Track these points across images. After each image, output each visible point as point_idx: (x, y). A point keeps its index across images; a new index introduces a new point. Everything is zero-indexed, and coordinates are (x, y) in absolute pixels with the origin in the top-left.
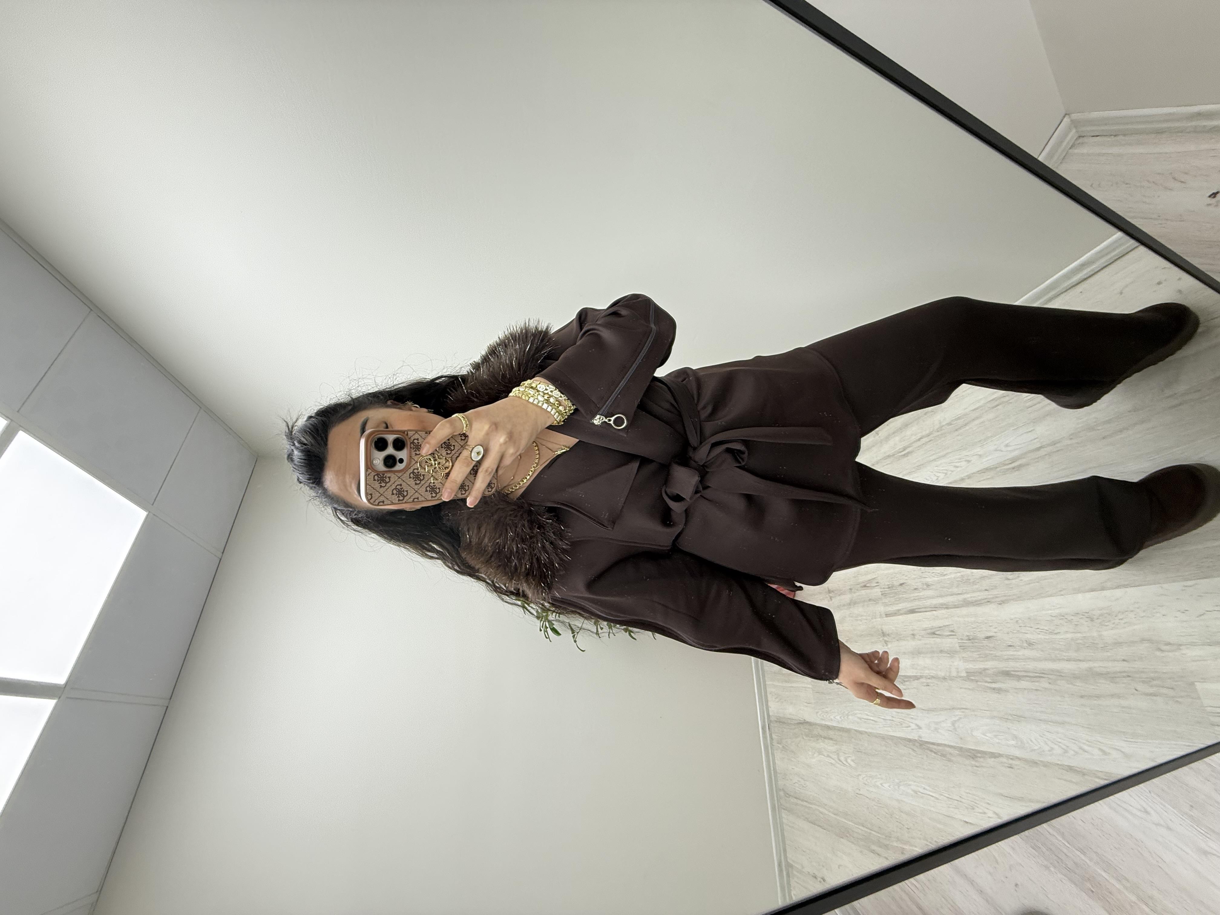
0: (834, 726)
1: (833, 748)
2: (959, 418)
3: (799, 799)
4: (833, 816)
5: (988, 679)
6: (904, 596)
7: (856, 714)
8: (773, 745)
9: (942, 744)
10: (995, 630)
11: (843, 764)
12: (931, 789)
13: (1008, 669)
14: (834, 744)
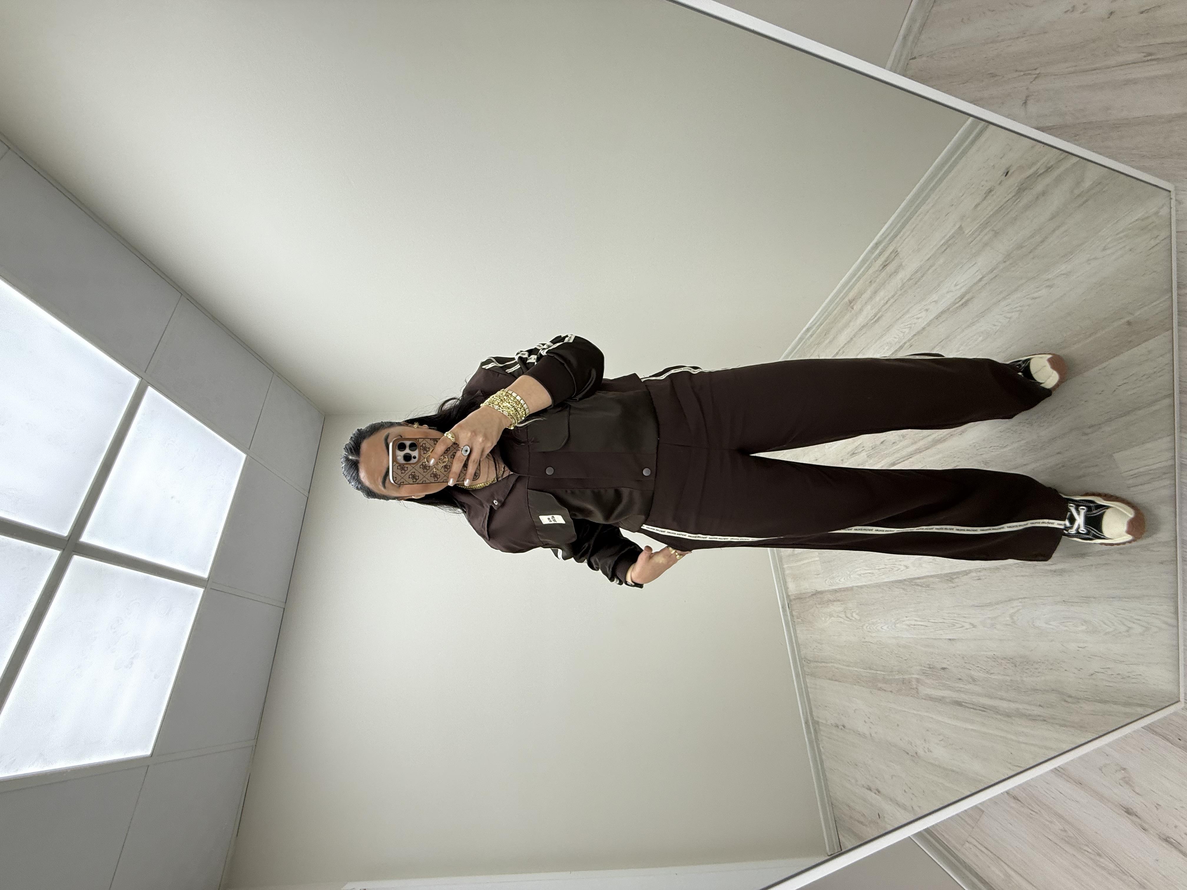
0: (840, 589)
1: (841, 609)
2: (916, 272)
3: (818, 662)
4: (848, 668)
6: (886, 452)
8: (794, 622)
9: (925, 576)
10: (959, 460)
14: (842, 604)
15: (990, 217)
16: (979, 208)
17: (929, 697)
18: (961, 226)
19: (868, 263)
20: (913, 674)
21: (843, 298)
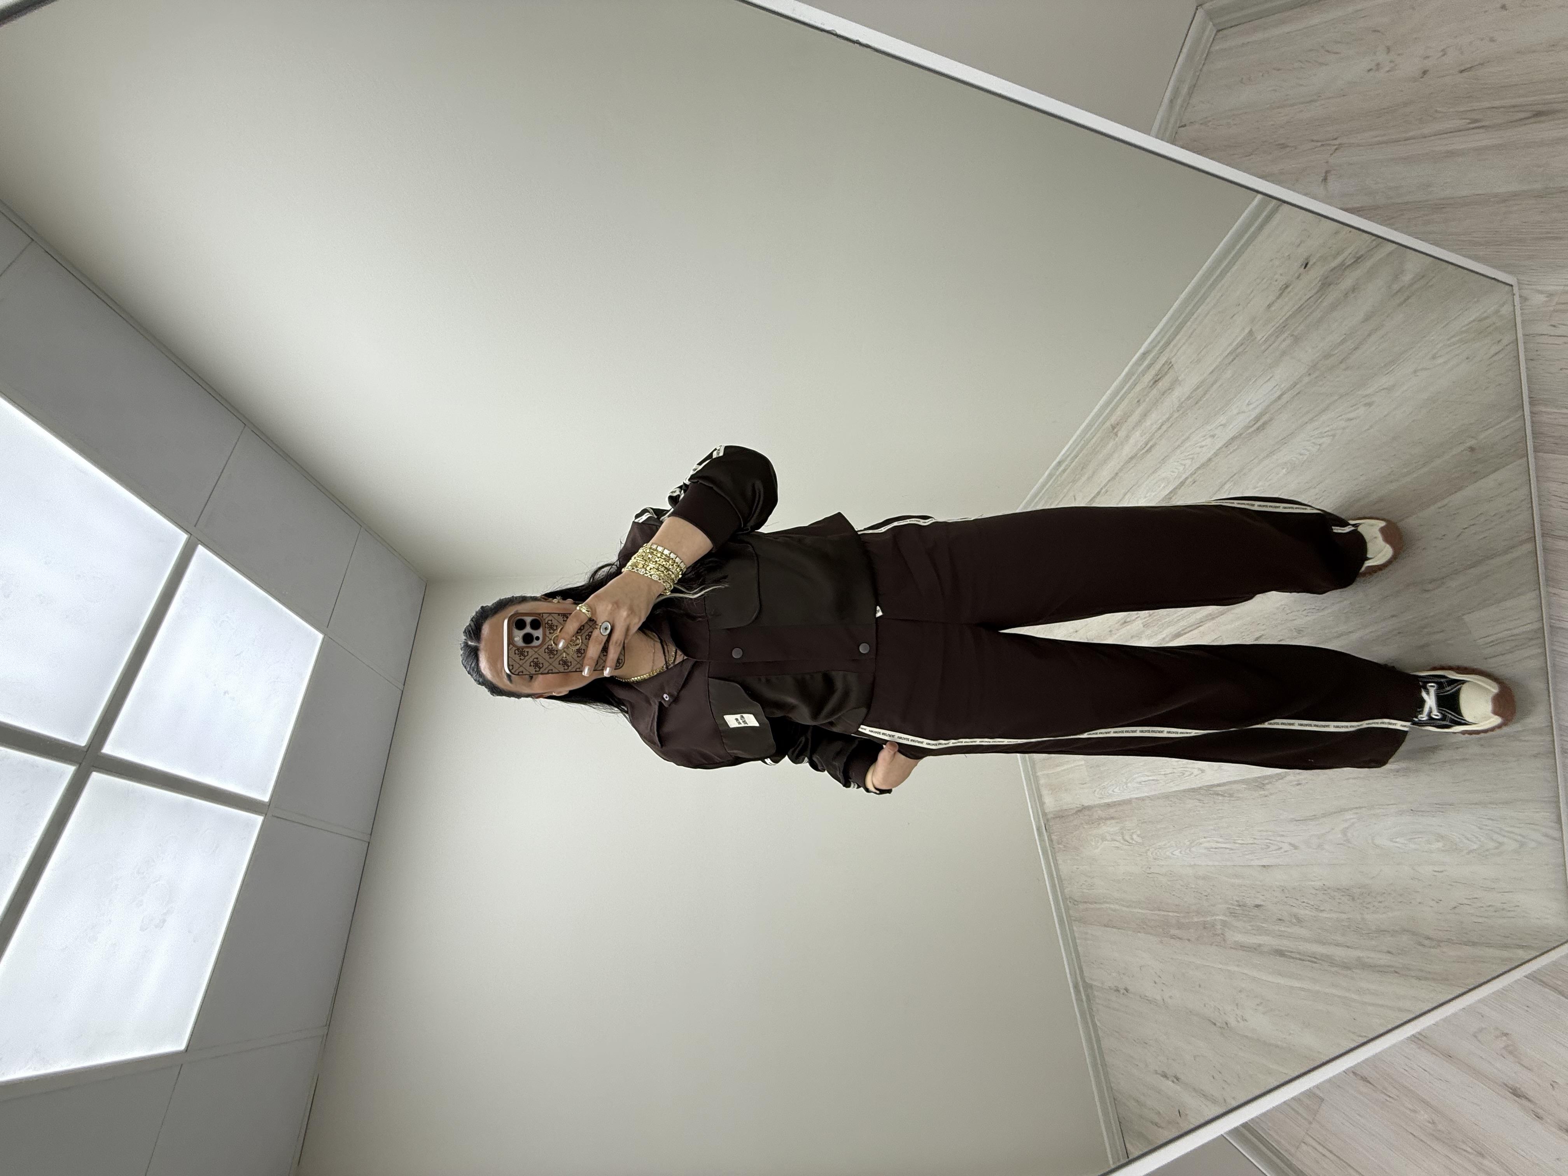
0: (1115, 802)
1: (1116, 829)
2: (1198, 388)
3: (1088, 902)
7: (1134, 779)
8: (1054, 848)
11: (1130, 843)
12: (1223, 841)
14: (1117, 823)
15: (1287, 319)
16: (1273, 308)
17: (1241, 946)
18: (1251, 330)
19: (1134, 378)
20: (1218, 915)
21: (1104, 423)
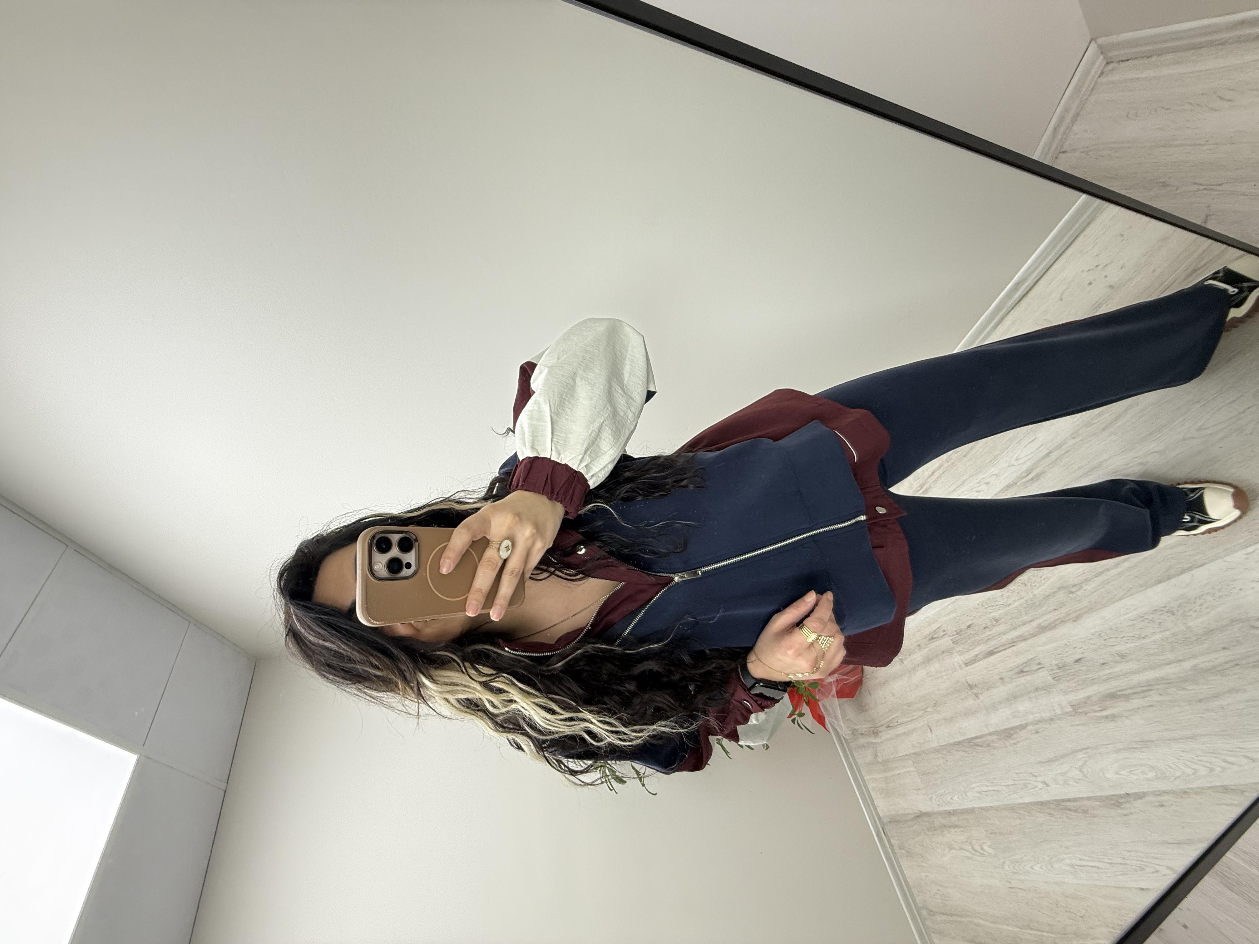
0: (955, 810)
1: (964, 837)
3: (947, 914)
4: (996, 926)
5: (1096, 708)
6: (977, 638)
7: (974, 788)
8: (896, 853)
9: (1077, 798)
10: (1082, 651)
11: (981, 854)
12: (1087, 858)
13: (1111, 691)
14: (962, 832)
